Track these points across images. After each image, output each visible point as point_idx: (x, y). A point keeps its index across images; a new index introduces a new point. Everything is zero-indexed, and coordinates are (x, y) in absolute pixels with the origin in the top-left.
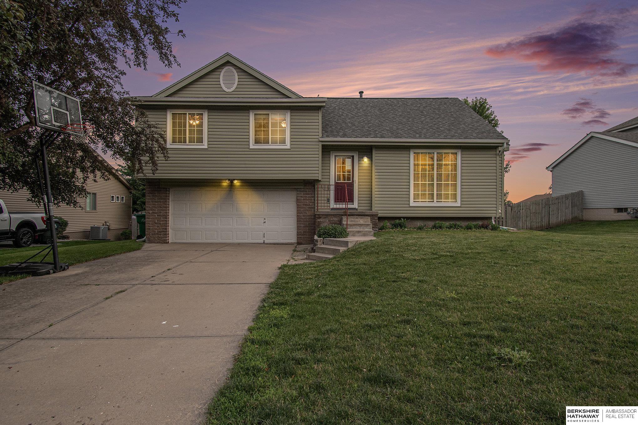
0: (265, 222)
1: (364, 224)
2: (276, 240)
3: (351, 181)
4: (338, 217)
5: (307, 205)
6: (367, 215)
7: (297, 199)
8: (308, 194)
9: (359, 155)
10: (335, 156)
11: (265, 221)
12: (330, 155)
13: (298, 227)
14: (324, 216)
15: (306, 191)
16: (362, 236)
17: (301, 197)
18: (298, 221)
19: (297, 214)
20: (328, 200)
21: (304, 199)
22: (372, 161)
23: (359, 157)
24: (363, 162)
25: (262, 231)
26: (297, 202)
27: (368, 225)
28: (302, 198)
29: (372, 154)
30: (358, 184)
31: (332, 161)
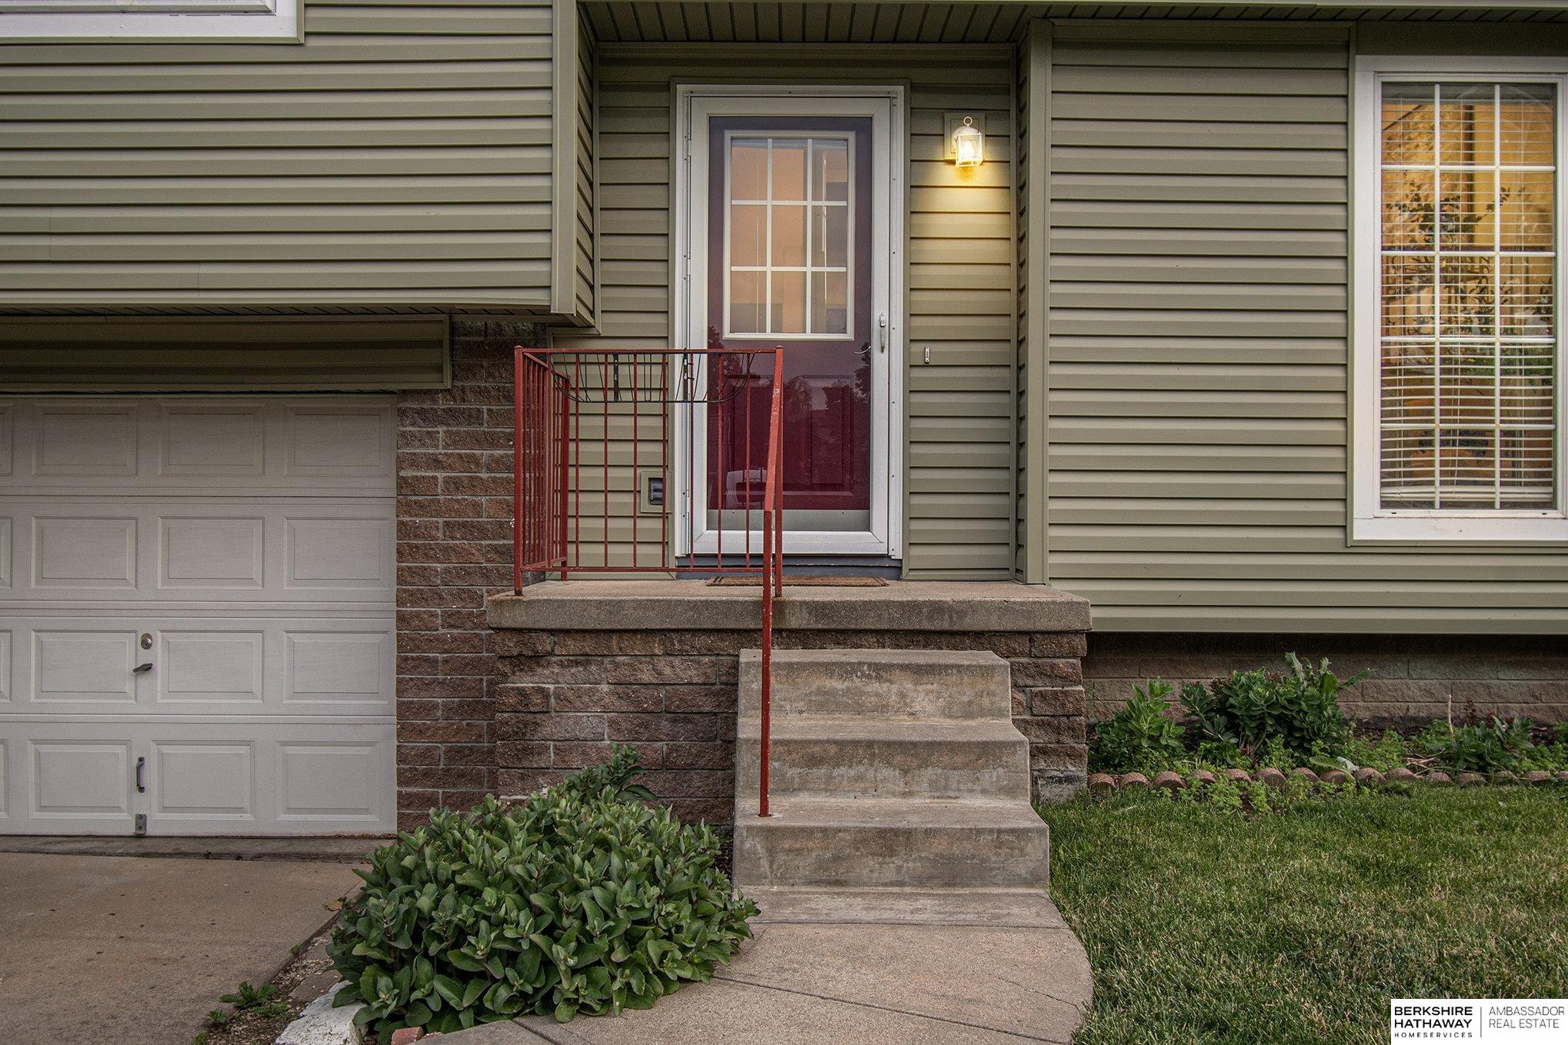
0: (147, 668)
1: (953, 747)
2: (240, 810)
3: (849, 336)
4: (710, 652)
5: (481, 531)
6: (979, 638)
7: (402, 483)
8: (491, 441)
9: (912, 112)
10: (718, 126)
11: (145, 657)
12: (668, 112)
13: (404, 710)
14: (573, 645)
15: (474, 417)
16: (920, 881)
17: (436, 463)
18: (403, 665)
19: (400, 602)
20: (660, 491)
21: (455, 485)
22: (1023, 160)
23: (913, 136)
24: (947, 175)
25: (124, 742)
26: (403, 507)
27: (988, 751)
28: (441, 475)
29: (1022, 109)
30: (907, 354)
31: (688, 159)
